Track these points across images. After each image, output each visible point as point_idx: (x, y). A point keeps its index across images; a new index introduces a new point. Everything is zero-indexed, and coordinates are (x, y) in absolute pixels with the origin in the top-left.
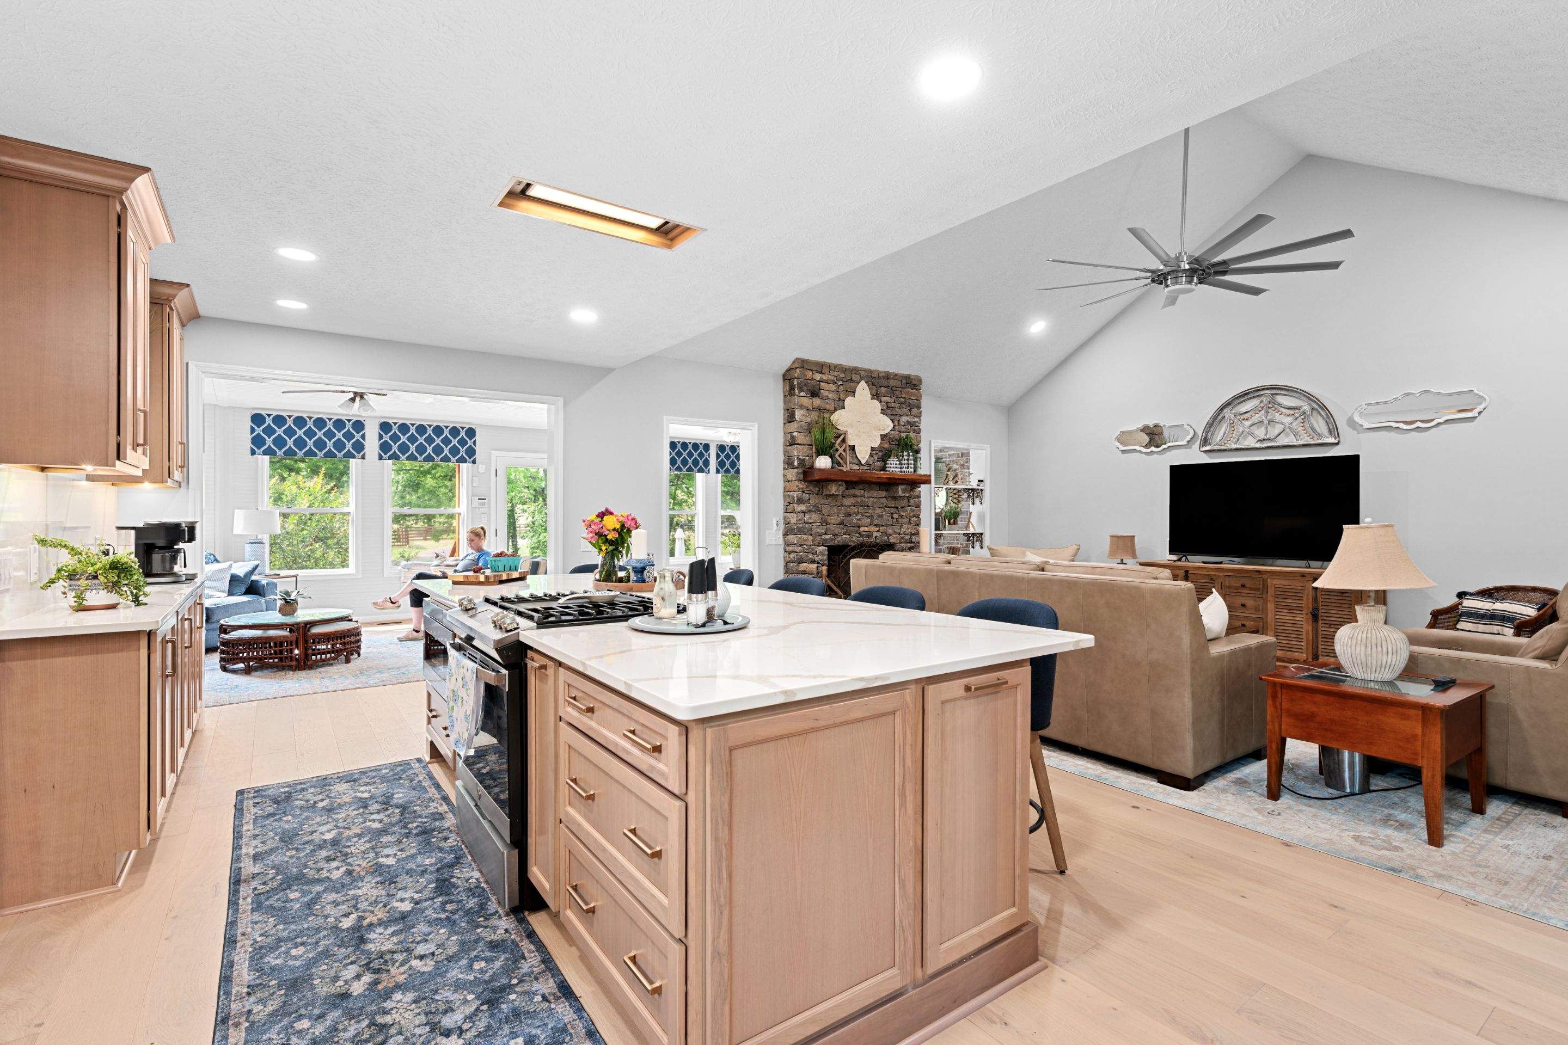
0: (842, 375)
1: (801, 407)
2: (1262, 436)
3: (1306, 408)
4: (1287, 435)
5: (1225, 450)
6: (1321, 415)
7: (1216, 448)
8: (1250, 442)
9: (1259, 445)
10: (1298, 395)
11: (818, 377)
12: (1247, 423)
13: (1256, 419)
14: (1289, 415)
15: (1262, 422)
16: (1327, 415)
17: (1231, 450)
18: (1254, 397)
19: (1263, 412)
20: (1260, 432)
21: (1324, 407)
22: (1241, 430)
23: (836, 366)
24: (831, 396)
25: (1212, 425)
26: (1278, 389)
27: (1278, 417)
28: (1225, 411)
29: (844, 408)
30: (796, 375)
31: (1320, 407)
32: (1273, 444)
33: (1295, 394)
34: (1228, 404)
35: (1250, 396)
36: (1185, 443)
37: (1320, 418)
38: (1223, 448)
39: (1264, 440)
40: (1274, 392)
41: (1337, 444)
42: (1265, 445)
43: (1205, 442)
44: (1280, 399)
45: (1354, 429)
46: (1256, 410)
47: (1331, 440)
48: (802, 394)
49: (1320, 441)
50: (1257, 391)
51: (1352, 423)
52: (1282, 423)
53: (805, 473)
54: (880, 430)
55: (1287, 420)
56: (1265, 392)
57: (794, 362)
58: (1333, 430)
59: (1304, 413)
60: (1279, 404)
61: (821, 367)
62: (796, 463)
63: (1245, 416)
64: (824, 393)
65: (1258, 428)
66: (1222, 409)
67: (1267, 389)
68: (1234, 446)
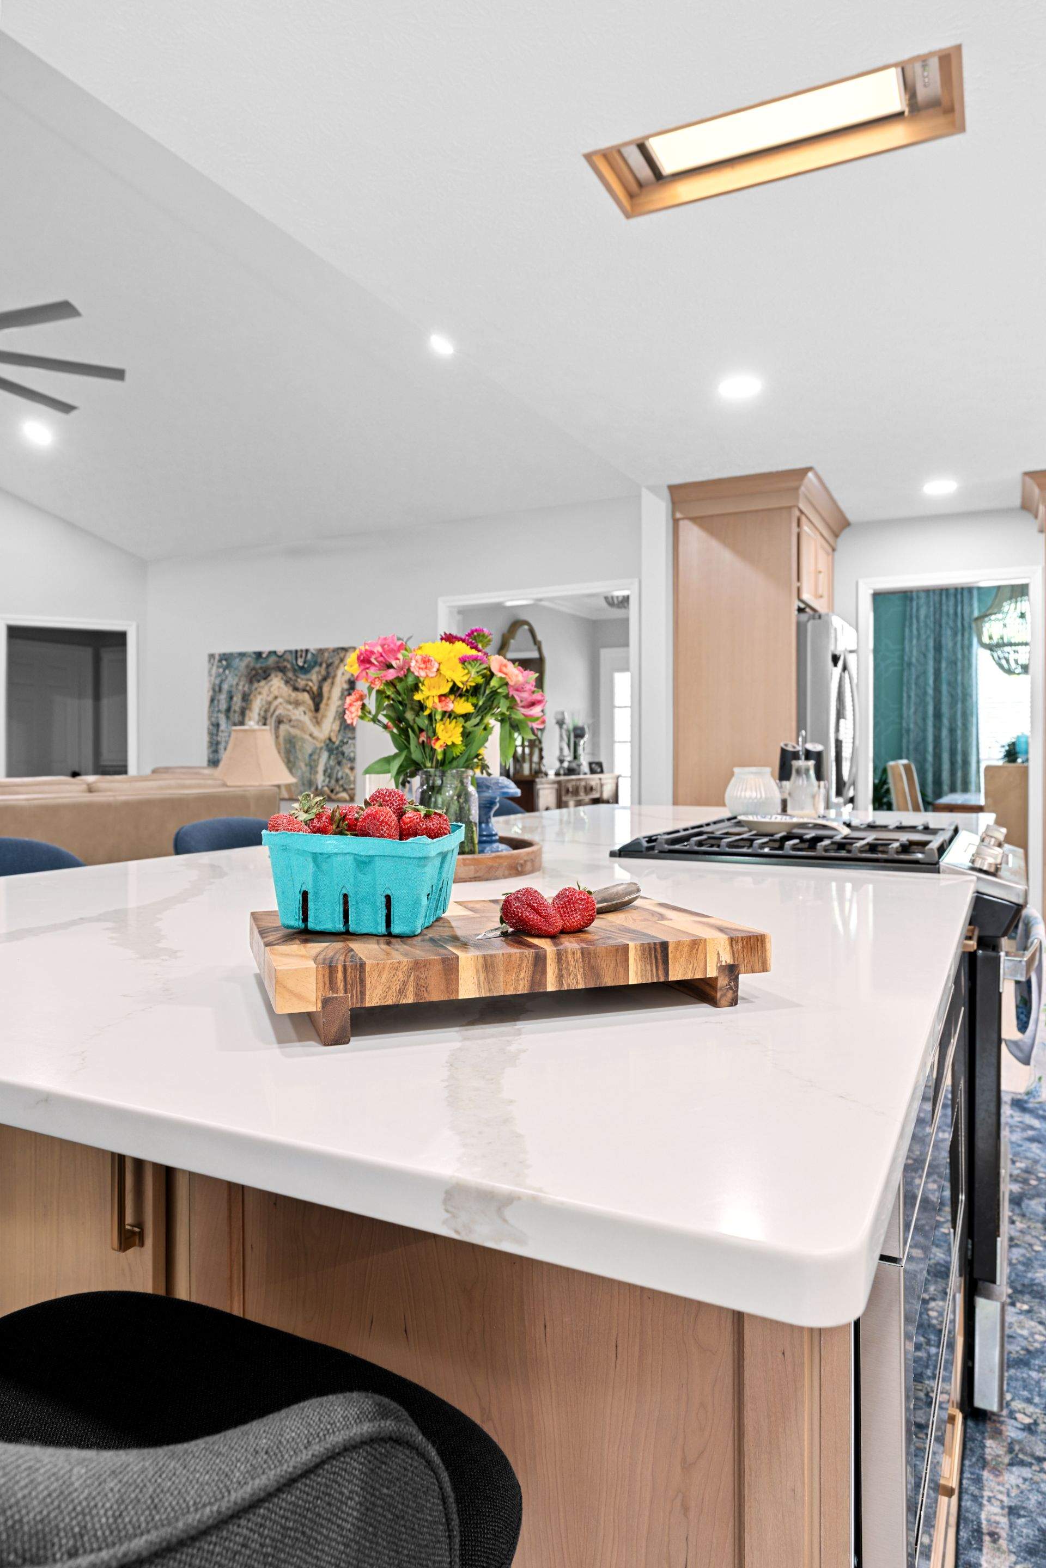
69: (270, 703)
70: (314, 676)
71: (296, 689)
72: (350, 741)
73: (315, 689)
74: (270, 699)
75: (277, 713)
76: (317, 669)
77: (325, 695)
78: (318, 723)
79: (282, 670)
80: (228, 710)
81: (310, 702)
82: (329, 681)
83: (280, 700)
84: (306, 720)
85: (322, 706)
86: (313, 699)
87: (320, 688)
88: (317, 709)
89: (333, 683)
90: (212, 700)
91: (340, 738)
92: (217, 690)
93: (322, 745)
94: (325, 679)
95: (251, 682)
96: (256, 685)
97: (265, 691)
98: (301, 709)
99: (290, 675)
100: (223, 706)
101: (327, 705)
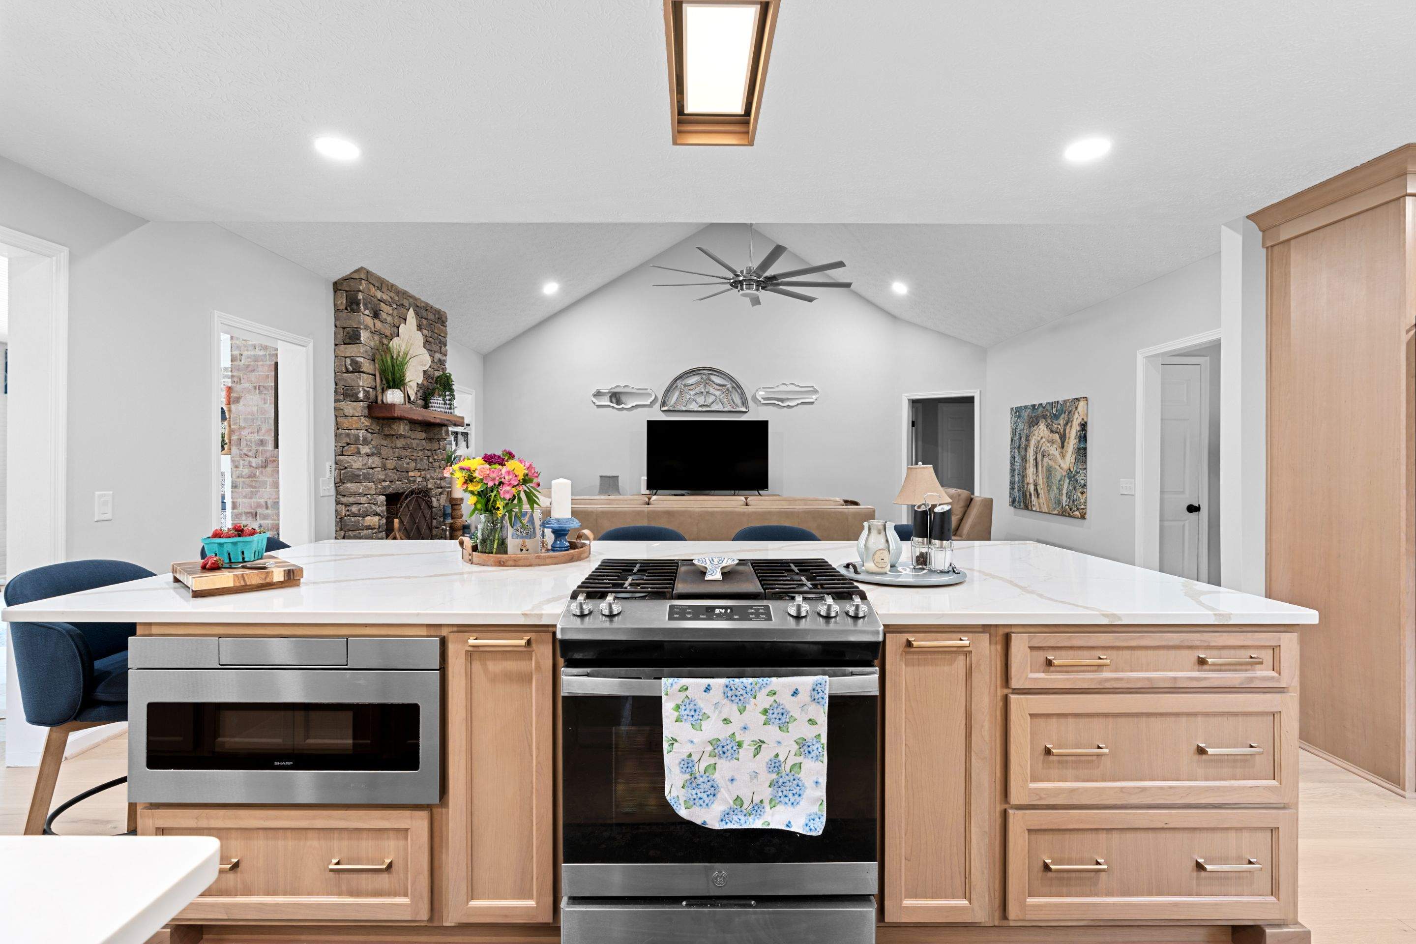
0: (396, 298)
1: (366, 328)
2: (702, 403)
3: (729, 386)
4: (717, 404)
5: (679, 411)
6: (737, 392)
7: (671, 408)
8: (693, 407)
9: (700, 409)
10: (724, 377)
11: (379, 295)
12: (692, 393)
13: (698, 390)
14: (719, 390)
15: (702, 393)
16: (741, 392)
17: (682, 411)
18: (697, 374)
19: (702, 386)
20: (701, 400)
21: (739, 387)
22: (688, 397)
23: (392, 286)
24: (389, 319)
25: (668, 391)
26: (713, 370)
27: (712, 390)
28: (678, 382)
29: (398, 336)
30: (361, 288)
31: (737, 387)
32: (708, 409)
33: (722, 376)
34: (680, 377)
35: (695, 373)
36: (648, 403)
37: (737, 395)
38: (676, 409)
39: (704, 405)
40: (710, 372)
41: (745, 412)
42: (704, 409)
43: (664, 404)
44: (713, 378)
45: (755, 403)
46: (698, 384)
47: (744, 409)
48: (367, 312)
49: (738, 409)
50: (700, 370)
51: (754, 398)
52: (715, 395)
53: (369, 407)
54: (422, 365)
55: (718, 393)
56: (704, 371)
57: (357, 271)
58: (745, 403)
59: (728, 390)
60: (713, 382)
61: (381, 284)
62: (361, 395)
63: (691, 387)
64: (384, 315)
65: (699, 397)
66: (676, 380)
67: (706, 370)
68: (684, 409)
69: (1039, 442)
70: (1062, 421)
71: (1052, 431)
72: (1081, 472)
73: (1062, 430)
74: (1039, 439)
75: (1042, 449)
76: (1063, 416)
77: (1067, 435)
78: (1063, 456)
79: (1045, 417)
80: (1019, 447)
81: (1059, 441)
82: (1070, 424)
83: (1044, 440)
84: (1057, 453)
85: (1066, 444)
86: (1061, 438)
87: (1065, 430)
88: (1063, 447)
89: (1071, 426)
90: (1012, 440)
91: (1075, 469)
92: (1014, 433)
93: (1065, 473)
94: (1067, 424)
95: (1030, 427)
96: (1032, 429)
97: (1036, 433)
98: (1055, 446)
99: (1049, 421)
100: (1017, 445)
101: (1068, 443)
